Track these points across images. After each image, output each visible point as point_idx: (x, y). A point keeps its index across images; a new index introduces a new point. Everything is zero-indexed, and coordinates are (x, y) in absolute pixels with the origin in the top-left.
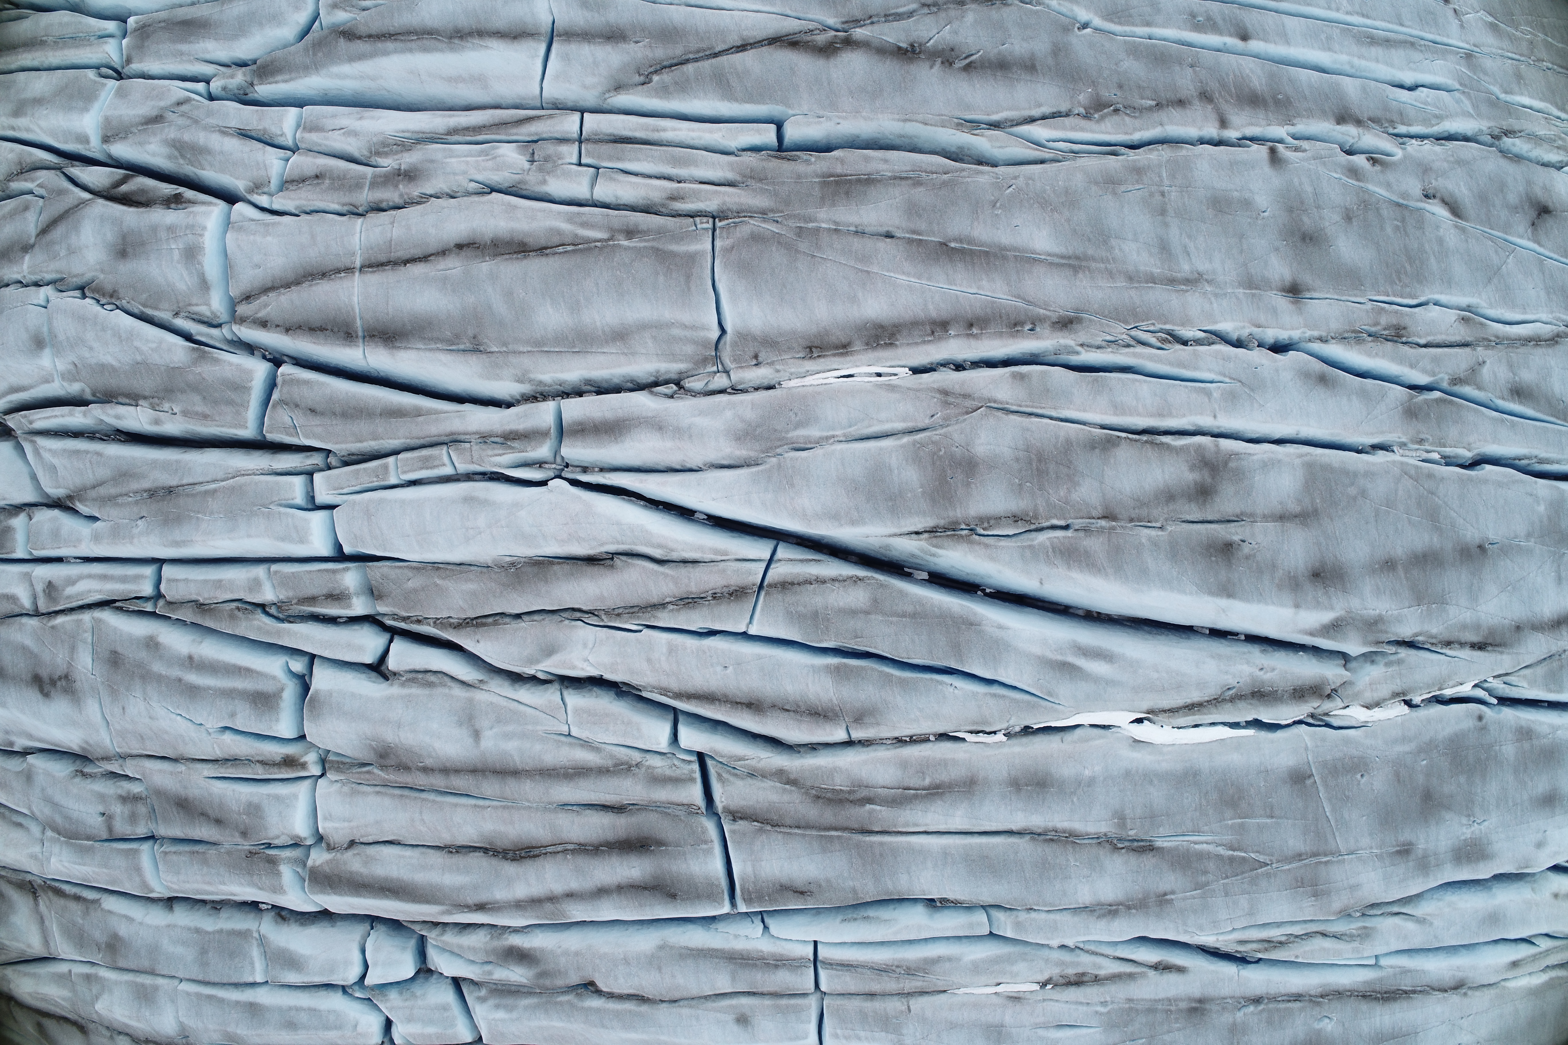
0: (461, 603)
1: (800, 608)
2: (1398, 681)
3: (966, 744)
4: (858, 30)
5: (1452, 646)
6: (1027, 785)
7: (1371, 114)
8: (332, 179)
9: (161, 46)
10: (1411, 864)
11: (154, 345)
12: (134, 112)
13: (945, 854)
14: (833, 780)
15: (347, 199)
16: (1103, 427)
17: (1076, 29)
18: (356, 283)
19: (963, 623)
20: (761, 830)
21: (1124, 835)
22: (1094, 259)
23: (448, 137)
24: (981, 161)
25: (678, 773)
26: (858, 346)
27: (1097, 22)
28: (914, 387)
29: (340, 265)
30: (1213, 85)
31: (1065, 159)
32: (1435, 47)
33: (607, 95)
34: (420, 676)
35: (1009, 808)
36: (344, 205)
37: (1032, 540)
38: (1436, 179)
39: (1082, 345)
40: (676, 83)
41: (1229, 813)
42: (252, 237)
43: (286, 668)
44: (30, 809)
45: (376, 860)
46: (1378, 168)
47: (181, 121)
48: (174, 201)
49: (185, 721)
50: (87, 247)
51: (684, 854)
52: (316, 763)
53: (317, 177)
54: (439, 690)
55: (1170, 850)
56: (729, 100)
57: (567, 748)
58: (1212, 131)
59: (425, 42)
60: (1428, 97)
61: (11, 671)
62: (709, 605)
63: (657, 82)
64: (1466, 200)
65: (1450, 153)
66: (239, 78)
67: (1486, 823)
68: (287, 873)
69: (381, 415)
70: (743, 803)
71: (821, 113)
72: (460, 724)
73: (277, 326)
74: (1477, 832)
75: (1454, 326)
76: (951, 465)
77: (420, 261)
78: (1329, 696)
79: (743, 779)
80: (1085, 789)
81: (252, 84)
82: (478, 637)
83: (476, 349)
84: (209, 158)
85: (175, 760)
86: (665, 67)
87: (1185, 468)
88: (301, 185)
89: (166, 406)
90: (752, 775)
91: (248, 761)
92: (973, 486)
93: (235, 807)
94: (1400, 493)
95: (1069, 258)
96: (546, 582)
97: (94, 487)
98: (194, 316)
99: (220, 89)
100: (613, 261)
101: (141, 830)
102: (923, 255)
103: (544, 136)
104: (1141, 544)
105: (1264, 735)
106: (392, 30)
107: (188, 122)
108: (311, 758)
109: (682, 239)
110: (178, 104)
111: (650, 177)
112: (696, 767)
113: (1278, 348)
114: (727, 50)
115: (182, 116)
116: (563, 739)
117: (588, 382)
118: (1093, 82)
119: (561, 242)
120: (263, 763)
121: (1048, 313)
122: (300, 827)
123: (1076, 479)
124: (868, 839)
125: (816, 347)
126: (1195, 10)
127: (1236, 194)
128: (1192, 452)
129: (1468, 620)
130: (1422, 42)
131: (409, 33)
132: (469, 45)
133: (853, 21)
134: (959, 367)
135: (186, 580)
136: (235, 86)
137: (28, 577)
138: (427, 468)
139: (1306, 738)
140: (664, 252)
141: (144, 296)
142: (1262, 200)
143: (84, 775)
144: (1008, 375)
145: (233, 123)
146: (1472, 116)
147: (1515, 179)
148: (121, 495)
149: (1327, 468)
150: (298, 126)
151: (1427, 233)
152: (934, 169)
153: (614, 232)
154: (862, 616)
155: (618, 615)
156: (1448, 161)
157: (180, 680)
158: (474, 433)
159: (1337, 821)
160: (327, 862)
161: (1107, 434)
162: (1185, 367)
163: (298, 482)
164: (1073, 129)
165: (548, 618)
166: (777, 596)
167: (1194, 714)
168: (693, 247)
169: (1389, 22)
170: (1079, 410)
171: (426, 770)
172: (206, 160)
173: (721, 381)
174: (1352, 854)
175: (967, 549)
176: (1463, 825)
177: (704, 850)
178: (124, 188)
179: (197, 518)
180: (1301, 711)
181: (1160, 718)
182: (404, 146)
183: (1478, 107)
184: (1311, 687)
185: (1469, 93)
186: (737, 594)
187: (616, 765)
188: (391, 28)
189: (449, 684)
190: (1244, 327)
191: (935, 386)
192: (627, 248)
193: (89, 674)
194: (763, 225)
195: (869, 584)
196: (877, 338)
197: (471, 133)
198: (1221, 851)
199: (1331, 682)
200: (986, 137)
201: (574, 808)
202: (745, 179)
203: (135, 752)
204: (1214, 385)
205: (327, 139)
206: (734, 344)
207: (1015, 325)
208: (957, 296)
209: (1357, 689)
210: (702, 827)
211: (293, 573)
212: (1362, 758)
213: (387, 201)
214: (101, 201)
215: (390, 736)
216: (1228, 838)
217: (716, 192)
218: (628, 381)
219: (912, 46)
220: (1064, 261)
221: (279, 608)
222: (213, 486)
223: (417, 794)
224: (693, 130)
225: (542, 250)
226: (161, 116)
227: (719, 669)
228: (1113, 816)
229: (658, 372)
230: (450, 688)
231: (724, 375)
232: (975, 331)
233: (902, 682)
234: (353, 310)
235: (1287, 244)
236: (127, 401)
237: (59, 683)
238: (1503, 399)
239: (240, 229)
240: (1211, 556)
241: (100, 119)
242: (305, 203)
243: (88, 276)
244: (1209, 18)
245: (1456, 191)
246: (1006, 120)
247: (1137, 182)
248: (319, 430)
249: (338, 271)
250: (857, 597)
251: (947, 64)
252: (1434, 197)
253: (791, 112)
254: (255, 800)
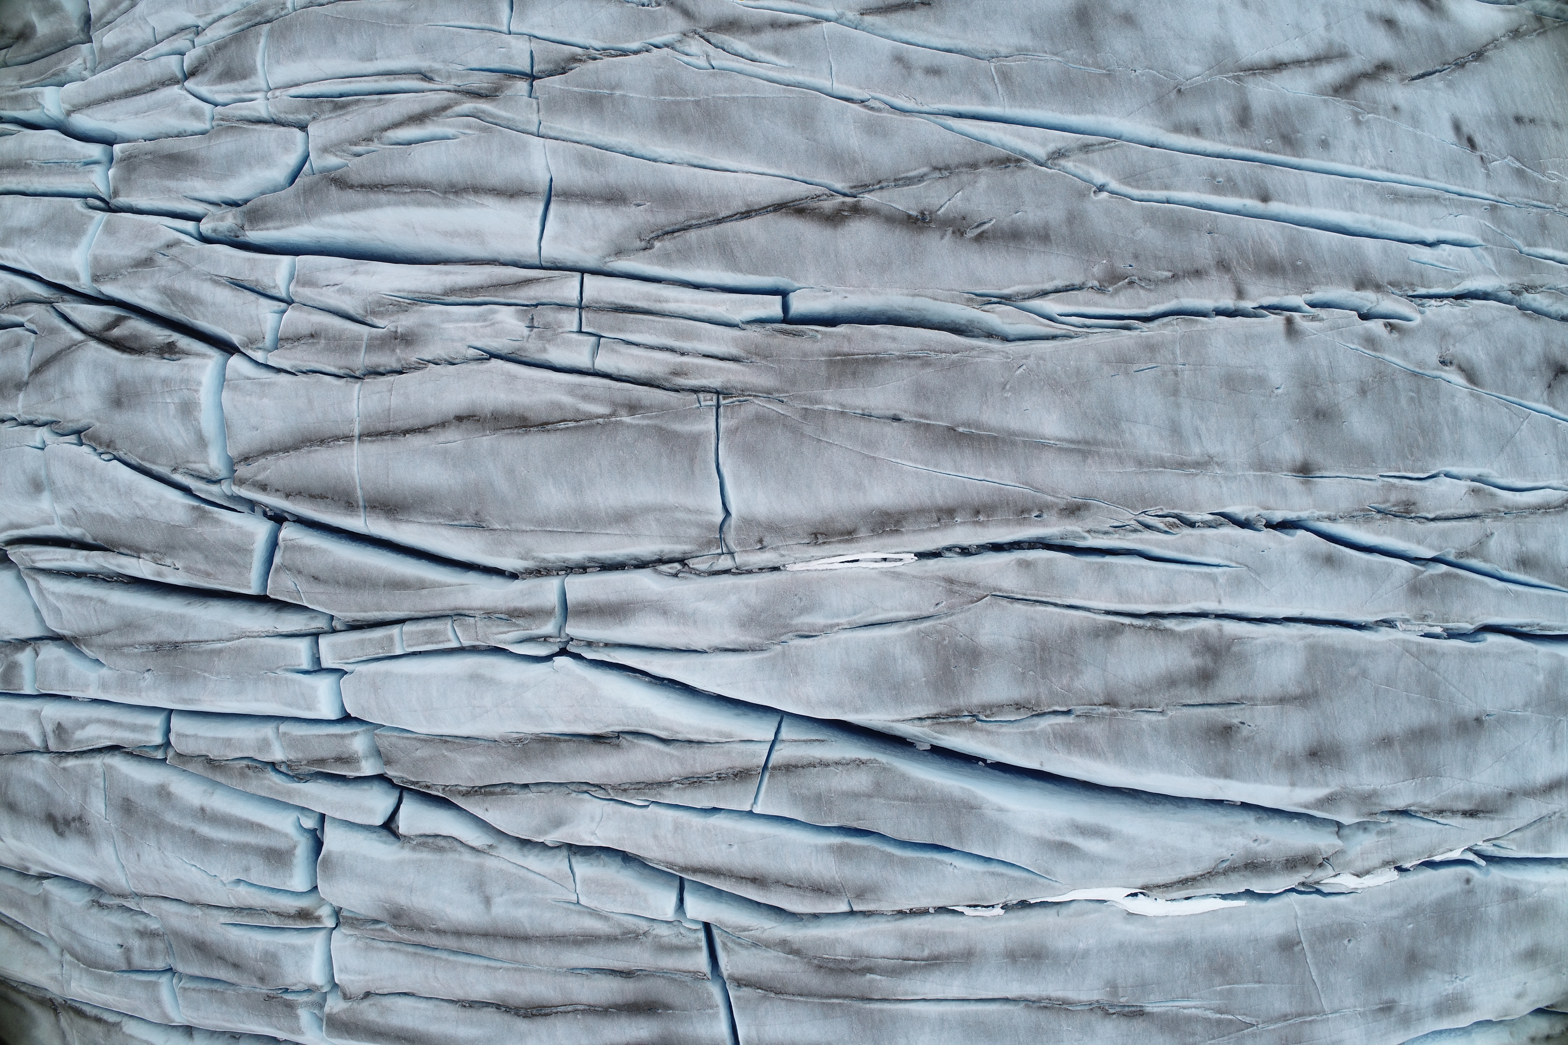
0: (469, 774)
1: (804, 791)
2: (1389, 850)
3: (965, 918)
4: (866, 195)
5: (1444, 814)
6: (1023, 957)
7: (1392, 278)
8: (328, 339)
9: (148, 181)
10: (1393, 1019)
11: (153, 502)
12: (123, 253)
13: (942, 1020)
14: (835, 950)
15: (343, 363)
16: (1108, 613)
17: (1092, 194)
18: (355, 452)
19: (964, 807)
20: (764, 997)
21: (1115, 1002)
22: (1104, 444)
23: (445, 298)
24: (990, 335)
25: (684, 942)
26: (863, 533)
27: (1114, 185)
28: (920, 575)
29: (338, 432)
30: (1231, 253)
31: (1077, 335)
32: (1460, 201)
33: (607, 259)
34: (430, 840)
35: (1005, 978)
36: (340, 368)
37: (1034, 726)
38: (1454, 345)
39: (1089, 532)
40: (679, 251)
41: (1217, 980)
42: (248, 398)
43: (297, 824)
44: (48, 932)
45: (392, 1010)
46: (1395, 335)
47: (171, 266)
48: (168, 351)
49: (200, 872)
50: (81, 393)
51: (691, 1017)
52: (330, 916)
53: (312, 336)
54: (451, 856)
55: (1159, 1015)
56: (732, 271)
57: (576, 916)
58: (1228, 302)
59: (419, 195)
60: (1450, 255)
61: (24, 807)
62: (714, 785)
63: (659, 248)
64: (1484, 366)
65: (1469, 314)
66: (228, 221)
67: (1468, 979)
68: (305, 1016)
69: (384, 586)
70: (747, 972)
71: (828, 287)
72: (471, 890)
73: (277, 490)
74: (1459, 987)
75: (1464, 499)
76: (955, 655)
77: (420, 432)
78: (1321, 865)
79: (747, 948)
80: (1079, 961)
81: (242, 228)
82: (486, 805)
83: (479, 525)
84: (201, 308)
85: (192, 904)
86: (667, 233)
87: (1187, 653)
88: (296, 344)
89: (168, 561)
90: (755, 944)
91: (264, 911)
92: (976, 675)
93: (252, 955)
94: (1401, 671)
95: (1079, 442)
96: (553, 757)
97: (99, 634)
98: (192, 473)
99: (210, 231)
100: (615, 440)
101: (160, 964)
102: (931, 440)
103: (544, 301)
104: (1142, 729)
105: (1255, 904)
106: (384, 180)
107: (179, 268)
108: (324, 912)
109: (685, 417)
110: (168, 246)
111: (652, 348)
112: (702, 935)
113: (1285, 526)
114: (731, 216)
115: (172, 259)
116: (572, 907)
117: (592, 560)
118: (1108, 252)
119: (562, 418)
120: (278, 914)
121: (1056, 500)
122: (316, 975)
123: (1079, 667)
124: (868, 1006)
125: (821, 534)
126: (1216, 170)
127: (1250, 371)
128: (1196, 637)
129: (1461, 791)
130: (1447, 195)
131: (402, 184)
132: (464, 201)
133: (862, 186)
134: (965, 551)
135: (195, 736)
136: (225, 228)
137: (36, 715)
138: (432, 643)
139: (1297, 907)
140: (668, 432)
141: (141, 449)
142: (1277, 377)
143: (101, 906)
144: (1013, 563)
145: (225, 272)
146: (1494, 273)
147: (1534, 339)
148: (127, 645)
149: (1329, 649)
150: (292, 277)
151: (1442, 403)
152: (943, 348)
153: (616, 407)
154: (865, 799)
155: (625, 790)
156: (1467, 325)
157: (193, 832)
158: (478, 609)
159: (1322, 984)
160: (345, 1011)
161: (1110, 622)
162: (1191, 552)
163: (303, 646)
164: (1086, 304)
165: (555, 790)
166: (781, 778)
167: (1187, 889)
168: (697, 427)
169: (1413, 175)
170: (1085, 599)
171: (438, 932)
172: (198, 310)
173: (725, 563)
174: (1336, 1012)
175: (969, 736)
176: (1445, 982)
177: (709, 1015)
178: (116, 332)
179: (205, 677)
180: (1293, 880)
181: (1155, 892)
182: (400, 306)
183: (1500, 263)
184: (1303, 857)
185: (1492, 249)
186: (741, 775)
187: (624, 934)
188: (384, 179)
189: (459, 849)
190: (1252, 510)
191: (941, 574)
192: (629, 426)
193: (103, 819)
194: (768, 406)
195: (872, 768)
196: (883, 524)
197: (469, 294)
198: (1210, 1014)
199: (1323, 852)
200: (997, 313)
201: (584, 972)
202: (750, 356)
203: (150, 893)
204: (1220, 570)
205: (321, 295)
206: (739, 529)
207: (1022, 512)
208: (964, 482)
209: (1348, 858)
210: (708, 993)
211: (302, 736)
212: (1350, 924)
213: (384, 366)
214: (93, 344)
215: (402, 899)
216: (1216, 1002)
217: (720, 369)
218: (631, 559)
219: (922, 213)
220: (1073, 446)
221: (289, 766)
222: (219, 645)
223: (430, 953)
224: (696, 302)
225: (543, 426)
226: (151, 259)
227: (724, 847)
228: (1106, 986)
229: (662, 552)
230: (460, 853)
231: (729, 557)
232: (981, 518)
233: (903, 862)
234: (353, 479)
235: (1300, 422)
236: (129, 552)
237: (73, 824)
238: (1509, 570)
239: (235, 388)
240: (1210, 739)
241: (90, 258)
242: (301, 363)
243: (84, 422)
244: (1229, 179)
245: (1474, 357)
246: (1018, 294)
247: (1150, 360)
248: (323, 598)
249: (337, 438)
250: (860, 781)
251: (958, 234)
252: (1451, 363)
253: (797, 285)
254: (272, 948)
